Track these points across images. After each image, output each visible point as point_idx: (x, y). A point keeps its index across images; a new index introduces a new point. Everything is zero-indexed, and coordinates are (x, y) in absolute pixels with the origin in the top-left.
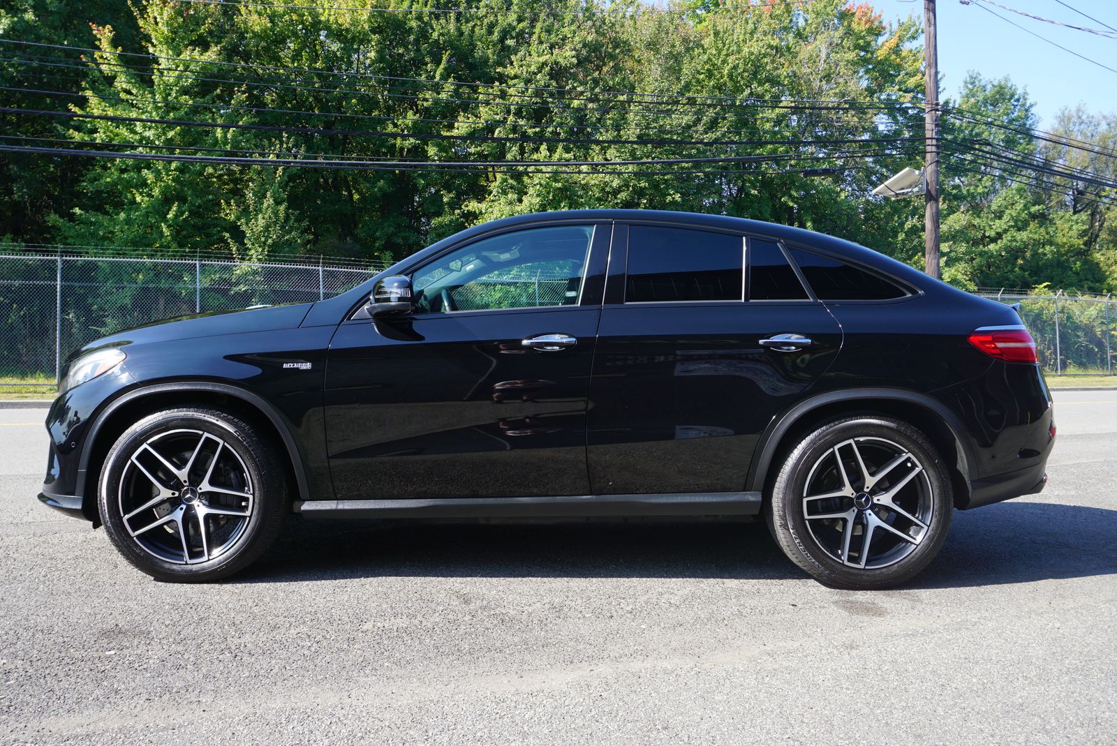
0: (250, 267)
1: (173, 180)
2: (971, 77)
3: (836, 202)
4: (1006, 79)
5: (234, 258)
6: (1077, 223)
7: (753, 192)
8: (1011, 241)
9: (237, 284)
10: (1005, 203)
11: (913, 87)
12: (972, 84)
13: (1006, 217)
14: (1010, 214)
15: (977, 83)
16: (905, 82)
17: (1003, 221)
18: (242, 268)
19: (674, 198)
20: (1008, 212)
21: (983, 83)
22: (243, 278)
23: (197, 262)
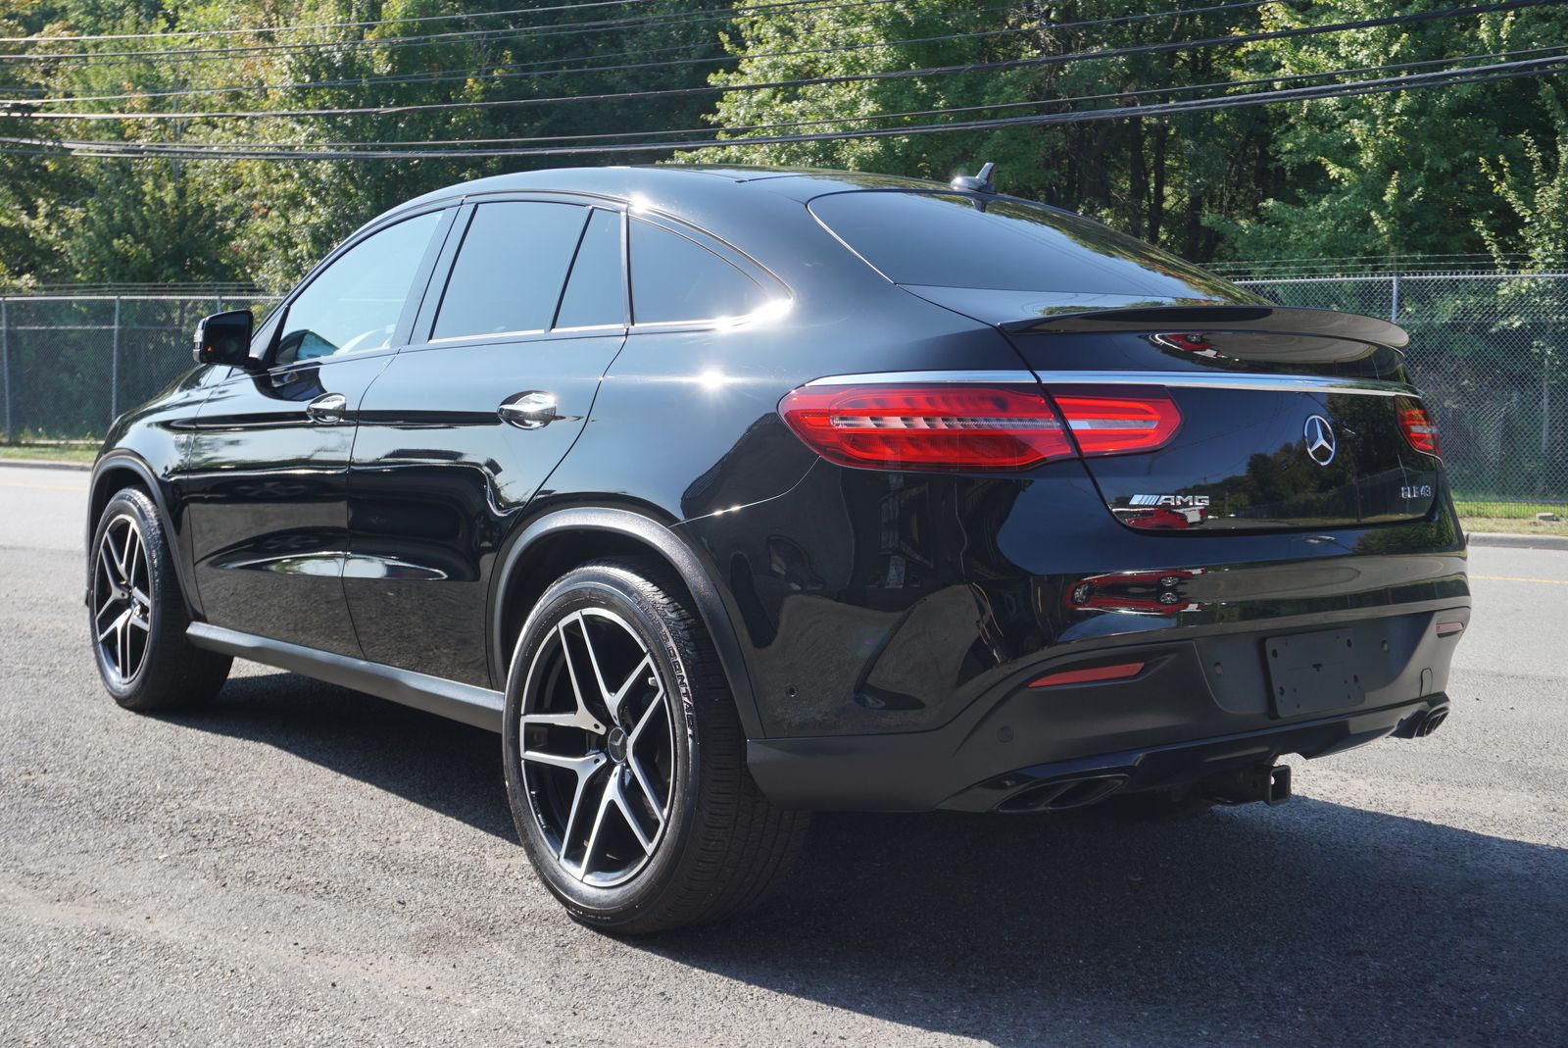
0: (1534, 280)
1: (1397, 131)
5: (1495, 267)
9: (1507, 314)
18: (1512, 284)
22: (1520, 301)
23: (1394, 278)
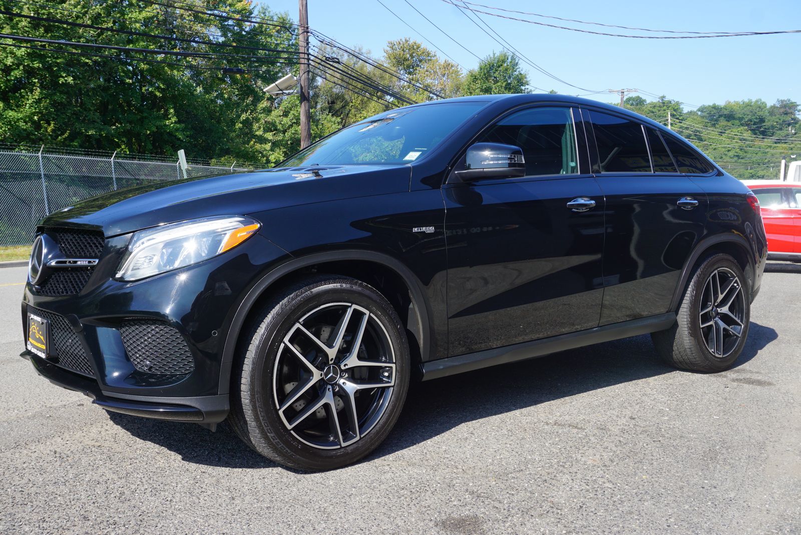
2: (263, 8)
3: (192, 94)
4: (287, 15)
6: (335, 124)
7: (127, 81)
8: (293, 134)
10: (290, 106)
11: (240, 9)
12: (264, 13)
13: (291, 116)
14: (293, 114)
15: (267, 14)
16: (234, 5)
17: (288, 119)
19: (66, 81)
20: (292, 112)
21: (271, 14)
